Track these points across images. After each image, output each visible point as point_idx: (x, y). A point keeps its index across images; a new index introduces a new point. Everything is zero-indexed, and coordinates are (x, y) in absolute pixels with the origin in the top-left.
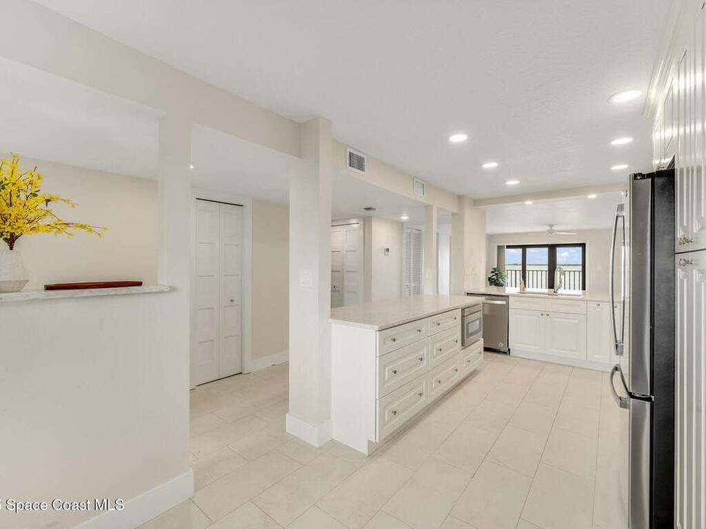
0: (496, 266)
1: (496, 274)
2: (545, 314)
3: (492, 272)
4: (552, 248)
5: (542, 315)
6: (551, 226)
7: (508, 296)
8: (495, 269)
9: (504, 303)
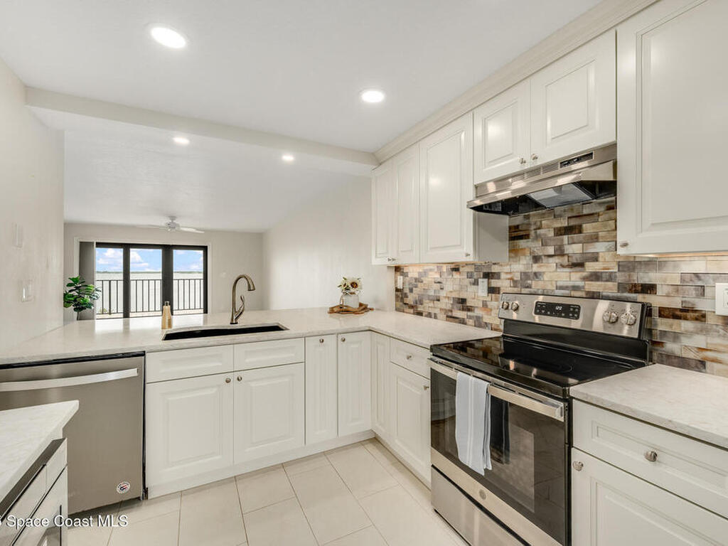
0: (76, 275)
1: (77, 288)
2: (233, 377)
3: (69, 285)
4: (167, 250)
5: (228, 381)
6: (173, 218)
7: (143, 354)
8: (75, 281)
9: (132, 373)
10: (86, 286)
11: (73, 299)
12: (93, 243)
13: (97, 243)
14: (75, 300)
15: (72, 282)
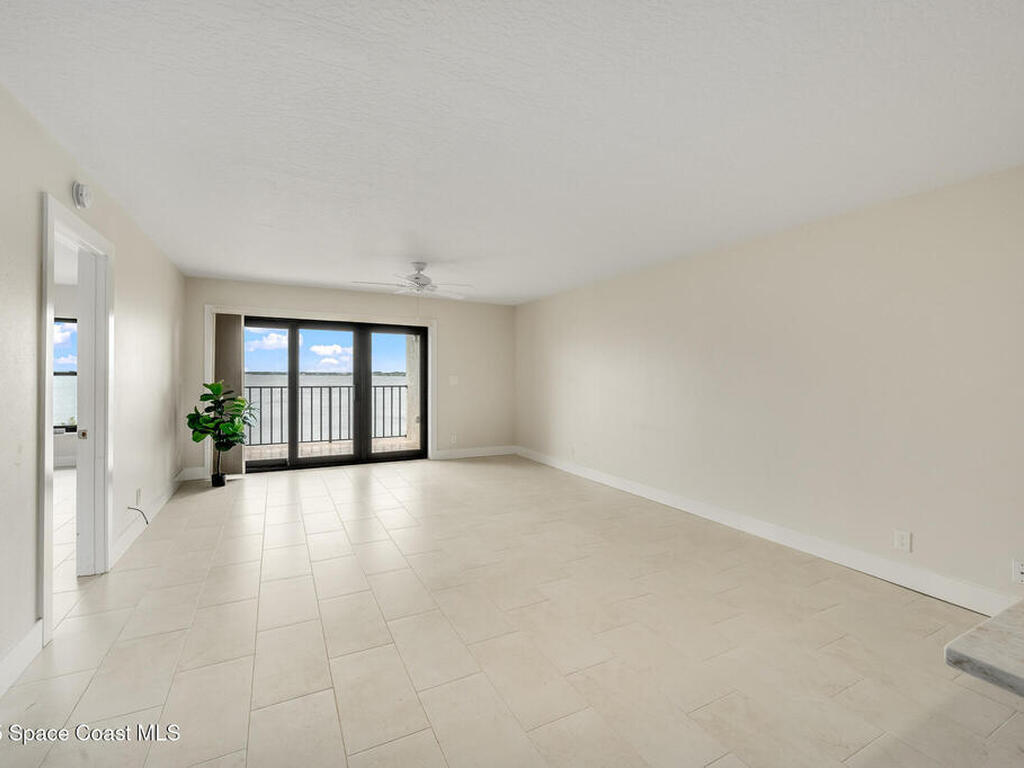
0: (212, 378)
8: (214, 389)
10: (234, 399)
11: (212, 425)
12: (240, 316)
13: (246, 317)
14: (217, 427)
15: (211, 392)
